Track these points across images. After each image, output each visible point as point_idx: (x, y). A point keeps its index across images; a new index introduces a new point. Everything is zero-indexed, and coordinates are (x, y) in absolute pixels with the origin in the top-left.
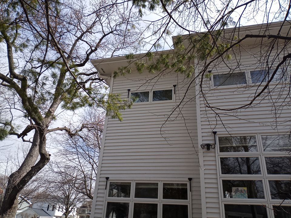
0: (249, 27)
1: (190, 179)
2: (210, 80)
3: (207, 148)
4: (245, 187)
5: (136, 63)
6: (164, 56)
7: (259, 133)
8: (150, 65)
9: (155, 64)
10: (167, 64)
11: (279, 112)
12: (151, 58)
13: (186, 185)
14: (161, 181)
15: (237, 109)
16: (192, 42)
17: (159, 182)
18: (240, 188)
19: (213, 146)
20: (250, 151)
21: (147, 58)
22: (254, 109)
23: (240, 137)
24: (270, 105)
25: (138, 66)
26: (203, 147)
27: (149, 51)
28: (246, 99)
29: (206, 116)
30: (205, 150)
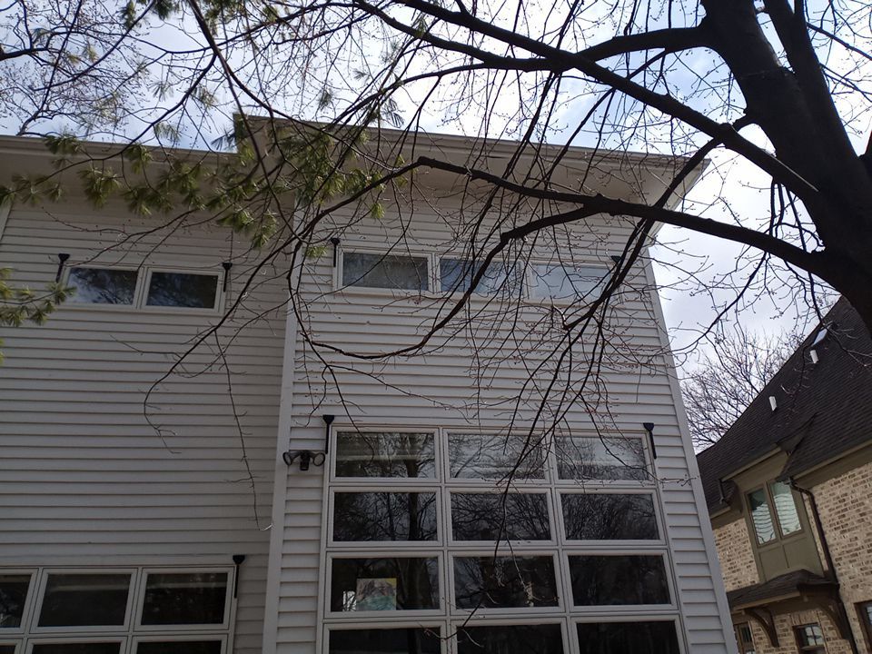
0: (440, 137)
1: (239, 559)
2: (335, 266)
3: (301, 463)
4: (392, 577)
5: (87, 172)
6: (186, 168)
7: (445, 427)
8: (135, 188)
9: (154, 186)
10: (192, 196)
11: (488, 373)
12: (141, 166)
13: (223, 577)
14: (140, 569)
15: (386, 355)
16: (276, 143)
17: (133, 571)
18: (378, 582)
19: (318, 459)
20: (420, 475)
21: (126, 160)
22: (430, 361)
23: (401, 433)
24: (468, 352)
25: (93, 181)
26: (289, 461)
27: (134, 141)
28: (413, 331)
29: (303, 369)
30: (294, 469)
